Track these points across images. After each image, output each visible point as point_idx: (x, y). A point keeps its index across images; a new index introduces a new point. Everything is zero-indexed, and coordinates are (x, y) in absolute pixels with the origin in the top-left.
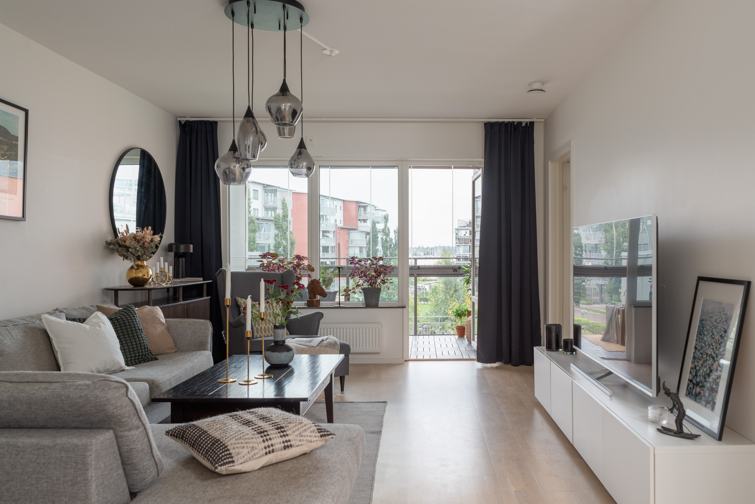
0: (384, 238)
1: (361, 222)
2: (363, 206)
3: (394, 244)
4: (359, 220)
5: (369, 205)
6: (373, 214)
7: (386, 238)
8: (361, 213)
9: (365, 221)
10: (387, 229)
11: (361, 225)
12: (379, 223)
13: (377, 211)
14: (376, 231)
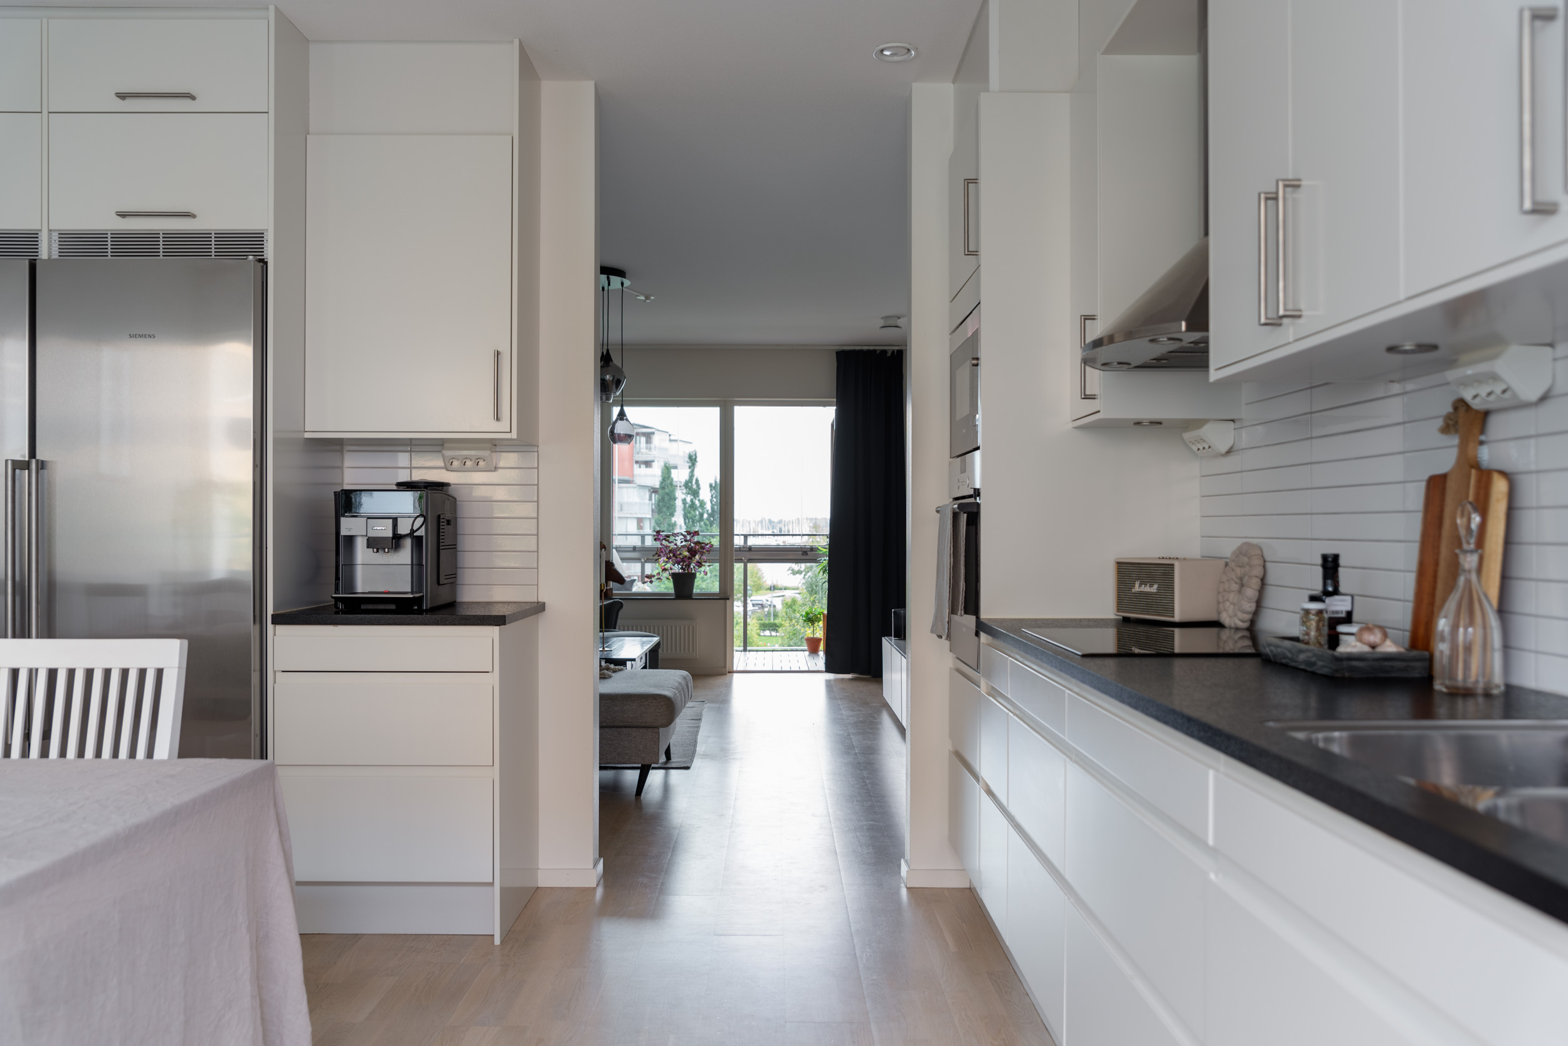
0: (689, 498)
1: (640, 467)
2: (644, 434)
3: (710, 511)
4: (637, 462)
5: (656, 432)
6: (666, 449)
7: (692, 500)
8: (640, 448)
9: (648, 464)
10: (694, 481)
11: (640, 471)
12: (676, 467)
13: (674, 444)
14: (671, 484)
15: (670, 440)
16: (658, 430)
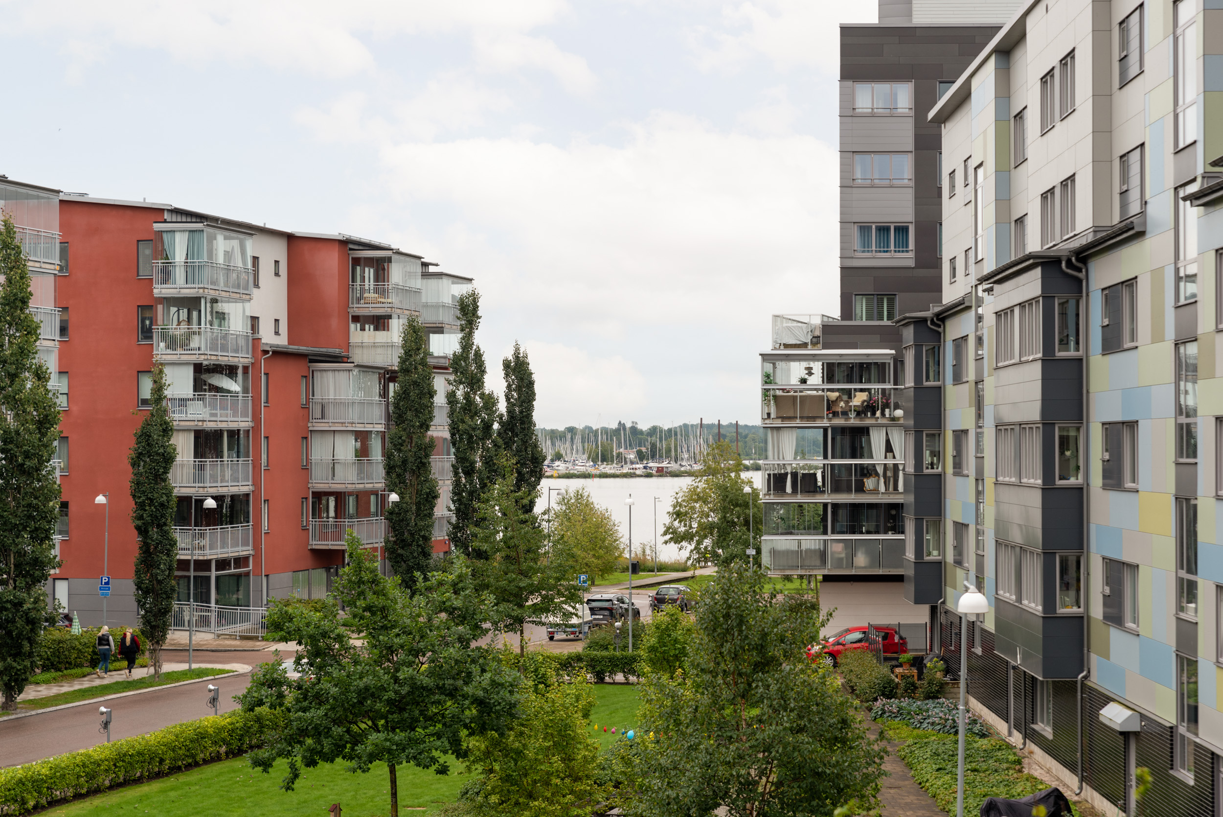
0: (460, 394)
1: (363, 329)
2: (370, 262)
3: (505, 418)
4: (356, 319)
5: (395, 257)
6: (418, 292)
7: (467, 396)
8: (363, 291)
9: (380, 322)
10: (472, 356)
11: (361, 337)
12: (439, 330)
13: (433, 283)
14: (423, 363)
15: (426, 275)
16: (399, 253)
